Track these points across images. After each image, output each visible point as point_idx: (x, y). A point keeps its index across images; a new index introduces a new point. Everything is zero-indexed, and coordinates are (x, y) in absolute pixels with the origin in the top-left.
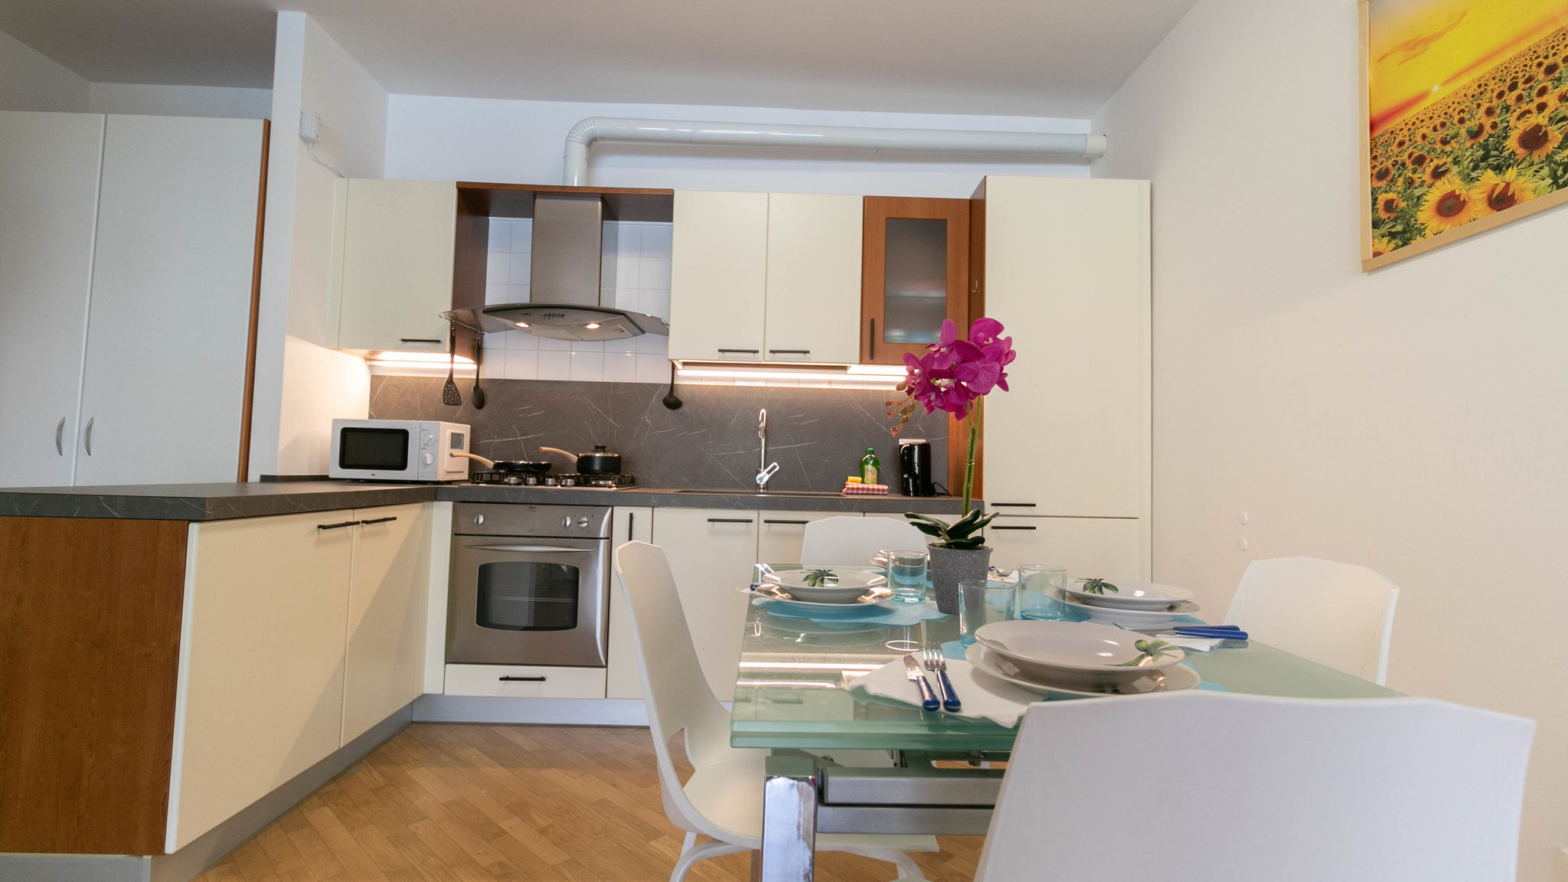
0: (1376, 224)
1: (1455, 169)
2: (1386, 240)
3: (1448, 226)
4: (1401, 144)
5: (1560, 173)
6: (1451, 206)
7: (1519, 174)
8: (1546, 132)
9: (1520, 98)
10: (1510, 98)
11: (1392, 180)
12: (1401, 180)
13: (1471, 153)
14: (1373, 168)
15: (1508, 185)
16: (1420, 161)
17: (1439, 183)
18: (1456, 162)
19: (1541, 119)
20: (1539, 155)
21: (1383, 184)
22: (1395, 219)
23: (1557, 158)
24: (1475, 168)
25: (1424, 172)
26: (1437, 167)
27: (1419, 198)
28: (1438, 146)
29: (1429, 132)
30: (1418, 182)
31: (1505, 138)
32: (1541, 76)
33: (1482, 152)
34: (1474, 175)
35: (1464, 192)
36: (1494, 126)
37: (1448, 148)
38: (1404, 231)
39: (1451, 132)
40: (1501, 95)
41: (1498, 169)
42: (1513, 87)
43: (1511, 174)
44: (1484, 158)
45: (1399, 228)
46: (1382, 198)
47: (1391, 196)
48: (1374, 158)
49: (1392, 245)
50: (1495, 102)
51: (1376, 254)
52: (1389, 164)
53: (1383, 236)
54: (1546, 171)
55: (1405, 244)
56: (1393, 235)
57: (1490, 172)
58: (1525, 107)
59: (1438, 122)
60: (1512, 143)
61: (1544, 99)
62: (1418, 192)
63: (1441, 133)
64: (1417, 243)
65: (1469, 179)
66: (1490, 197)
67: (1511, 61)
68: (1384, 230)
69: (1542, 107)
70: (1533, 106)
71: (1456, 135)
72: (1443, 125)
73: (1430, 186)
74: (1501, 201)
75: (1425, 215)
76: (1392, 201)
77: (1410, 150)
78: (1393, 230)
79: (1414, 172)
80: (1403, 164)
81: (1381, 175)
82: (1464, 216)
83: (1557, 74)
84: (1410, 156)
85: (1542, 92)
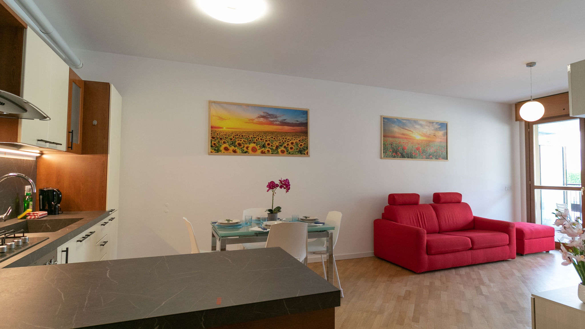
0: (212, 146)
1: (227, 143)
2: (214, 150)
3: (226, 152)
4: (217, 134)
5: (243, 151)
6: (226, 149)
7: (237, 149)
8: (241, 145)
9: (238, 138)
10: (237, 137)
11: (215, 140)
12: (217, 141)
13: (230, 142)
14: (211, 135)
15: (236, 150)
16: (221, 139)
17: (224, 144)
18: (228, 142)
19: (241, 142)
20: (240, 147)
21: (214, 139)
22: (216, 147)
23: (243, 149)
24: (231, 145)
25: (222, 141)
26: (224, 142)
27: (221, 145)
28: (225, 138)
29: (223, 135)
30: (220, 142)
31: (236, 142)
32: (241, 136)
33: (232, 143)
34: (231, 146)
35: (229, 148)
36: (234, 140)
37: (226, 139)
38: (217, 150)
39: (227, 137)
40: (235, 135)
41: (234, 146)
42: (237, 135)
43: (236, 148)
44: (232, 144)
45: (217, 149)
46: (213, 142)
47: (215, 142)
48: (211, 134)
49: (215, 151)
50: (234, 136)
51: (211, 152)
52: (215, 136)
53: (213, 149)
54: (241, 150)
55: (217, 152)
56: (215, 150)
57: (233, 146)
58: (239, 139)
59: (225, 134)
60: (237, 143)
61: (241, 140)
62: (221, 144)
63: (225, 136)
64: (220, 153)
65: (229, 146)
66: (233, 150)
67: (238, 131)
68: (213, 148)
69: (241, 141)
70: (240, 140)
71: (228, 138)
72: (225, 135)
73: (223, 144)
74: (235, 152)
75: (222, 148)
76: (215, 144)
77: (219, 136)
78: (215, 149)
79: (220, 140)
80: (218, 138)
81: (213, 138)
82: (229, 151)
83: (243, 137)
84: (219, 137)
85: (241, 138)
